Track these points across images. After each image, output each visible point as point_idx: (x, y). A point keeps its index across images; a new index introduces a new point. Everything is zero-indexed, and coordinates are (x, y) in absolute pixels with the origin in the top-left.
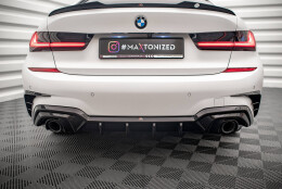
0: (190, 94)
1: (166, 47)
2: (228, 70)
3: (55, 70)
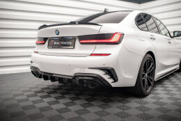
2: (92, 55)
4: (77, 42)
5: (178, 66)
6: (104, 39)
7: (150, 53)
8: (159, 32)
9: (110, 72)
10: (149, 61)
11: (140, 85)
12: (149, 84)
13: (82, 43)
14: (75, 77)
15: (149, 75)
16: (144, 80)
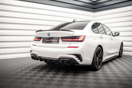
4: (60, 40)
5: (118, 54)
6: (76, 39)
7: (100, 46)
8: (105, 33)
9: (79, 56)
10: (99, 51)
11: (94, 64)
12: (100, 64)
13: (63, 41)
14: (60, 59)
15: (99, 58)
16: (96, 61)
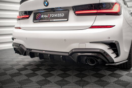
0: (65, 40)
1: (60, 15)
3: (20, 28)
